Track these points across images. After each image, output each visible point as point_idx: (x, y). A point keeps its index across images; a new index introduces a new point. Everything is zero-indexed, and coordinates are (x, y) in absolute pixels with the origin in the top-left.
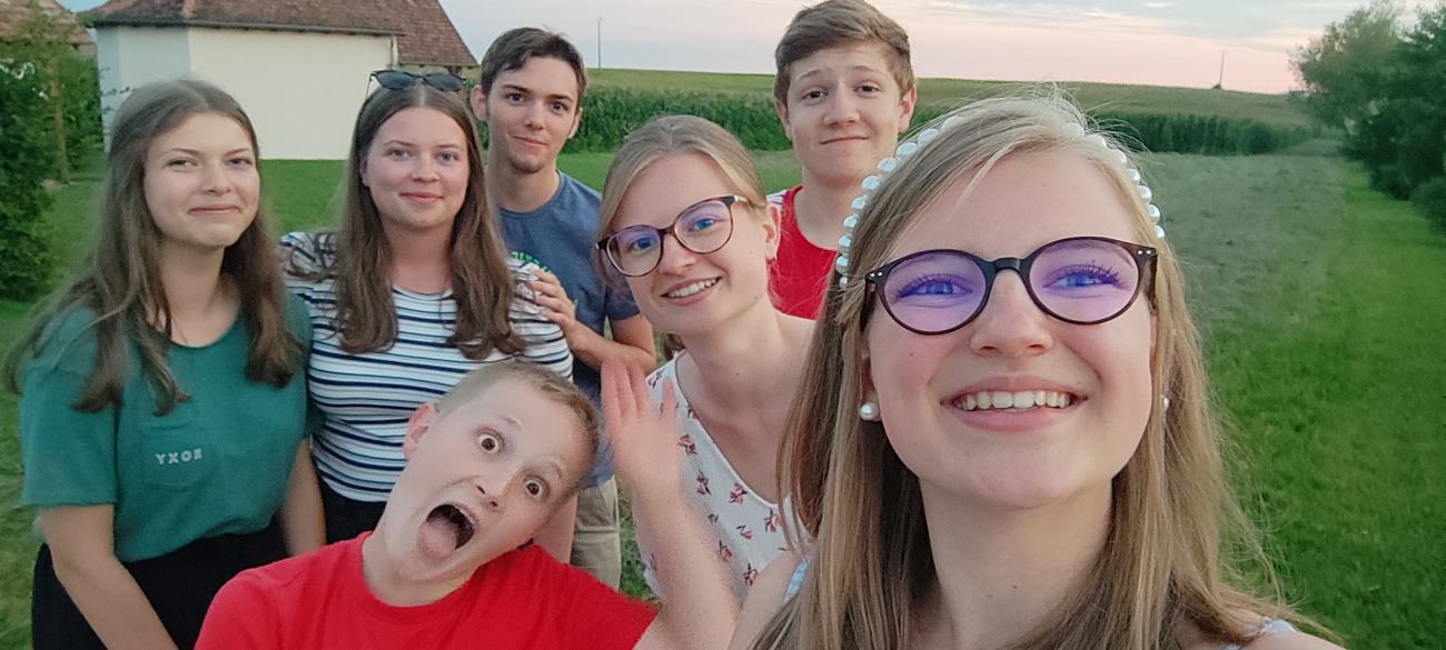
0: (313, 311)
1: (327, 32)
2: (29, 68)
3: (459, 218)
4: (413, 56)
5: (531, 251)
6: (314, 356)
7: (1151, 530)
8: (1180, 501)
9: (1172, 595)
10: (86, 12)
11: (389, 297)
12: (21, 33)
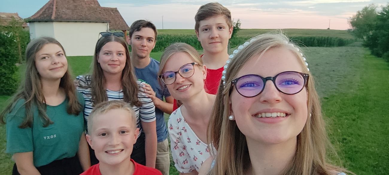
0: (85, 96)
1: (90, 22)
2: (11, 34)
3: (124, 70)
4: (113, 27)
5: (143, 79)
6: (86, 109)
7: (307, 150)
8: (315, 142)
9: (313, 167)
10: (26, 19)
11: (105, 92)
12: (9, 25)
